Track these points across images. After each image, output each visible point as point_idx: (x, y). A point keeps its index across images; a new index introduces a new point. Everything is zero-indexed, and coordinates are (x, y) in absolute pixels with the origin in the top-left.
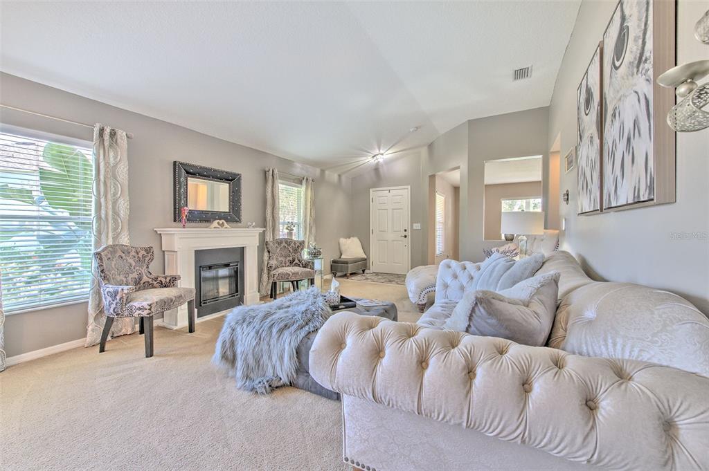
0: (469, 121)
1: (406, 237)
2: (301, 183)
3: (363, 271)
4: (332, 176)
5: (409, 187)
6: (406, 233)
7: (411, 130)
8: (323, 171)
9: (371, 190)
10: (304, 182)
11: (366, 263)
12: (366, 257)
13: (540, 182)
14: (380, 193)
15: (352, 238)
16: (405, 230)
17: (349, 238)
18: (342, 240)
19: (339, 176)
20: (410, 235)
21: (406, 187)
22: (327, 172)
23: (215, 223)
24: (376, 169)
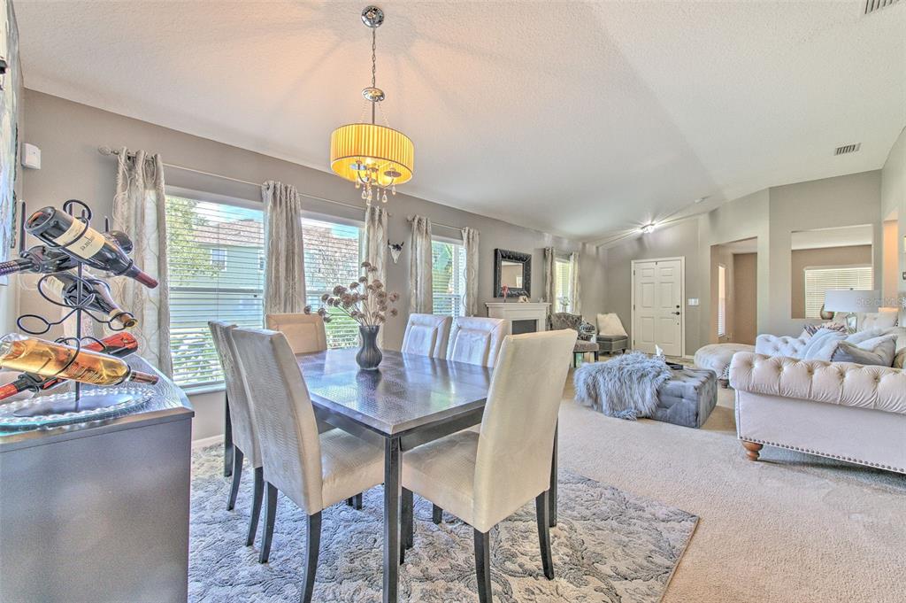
0: (770, 188)
1: (678, 313)
2: (568, 258)
3: (624, 351)
4: (591, 249)
5: (683, 258)
6: (679, 310)
7: (697, 201)
8: (584, 244)
9: (633, 262)
10: (572, 257)
11: (626, 342)
12: (626, 335)
13: (871, 245)
14: (645, 266)
15: (610, 315)
16: (678, 307)
17: (607, 313)
18: (600, 316)
19: (597, 248)
20: (683, 311)
21: (678, 258)
22: (587, 245)
23: (521, 298)
24: (640, 239)
